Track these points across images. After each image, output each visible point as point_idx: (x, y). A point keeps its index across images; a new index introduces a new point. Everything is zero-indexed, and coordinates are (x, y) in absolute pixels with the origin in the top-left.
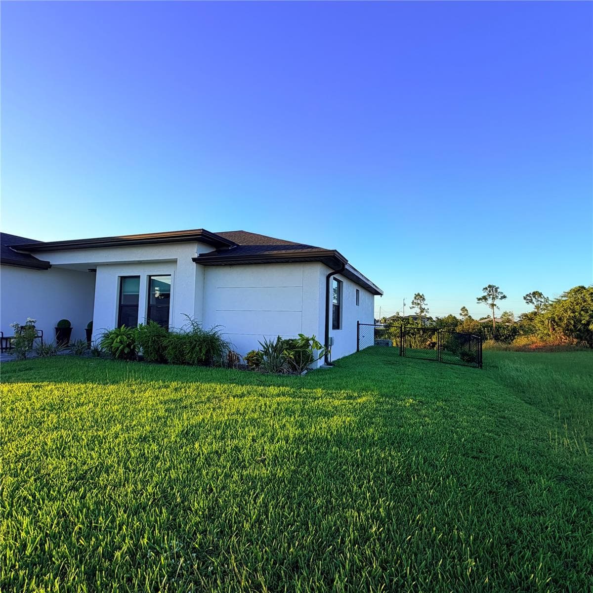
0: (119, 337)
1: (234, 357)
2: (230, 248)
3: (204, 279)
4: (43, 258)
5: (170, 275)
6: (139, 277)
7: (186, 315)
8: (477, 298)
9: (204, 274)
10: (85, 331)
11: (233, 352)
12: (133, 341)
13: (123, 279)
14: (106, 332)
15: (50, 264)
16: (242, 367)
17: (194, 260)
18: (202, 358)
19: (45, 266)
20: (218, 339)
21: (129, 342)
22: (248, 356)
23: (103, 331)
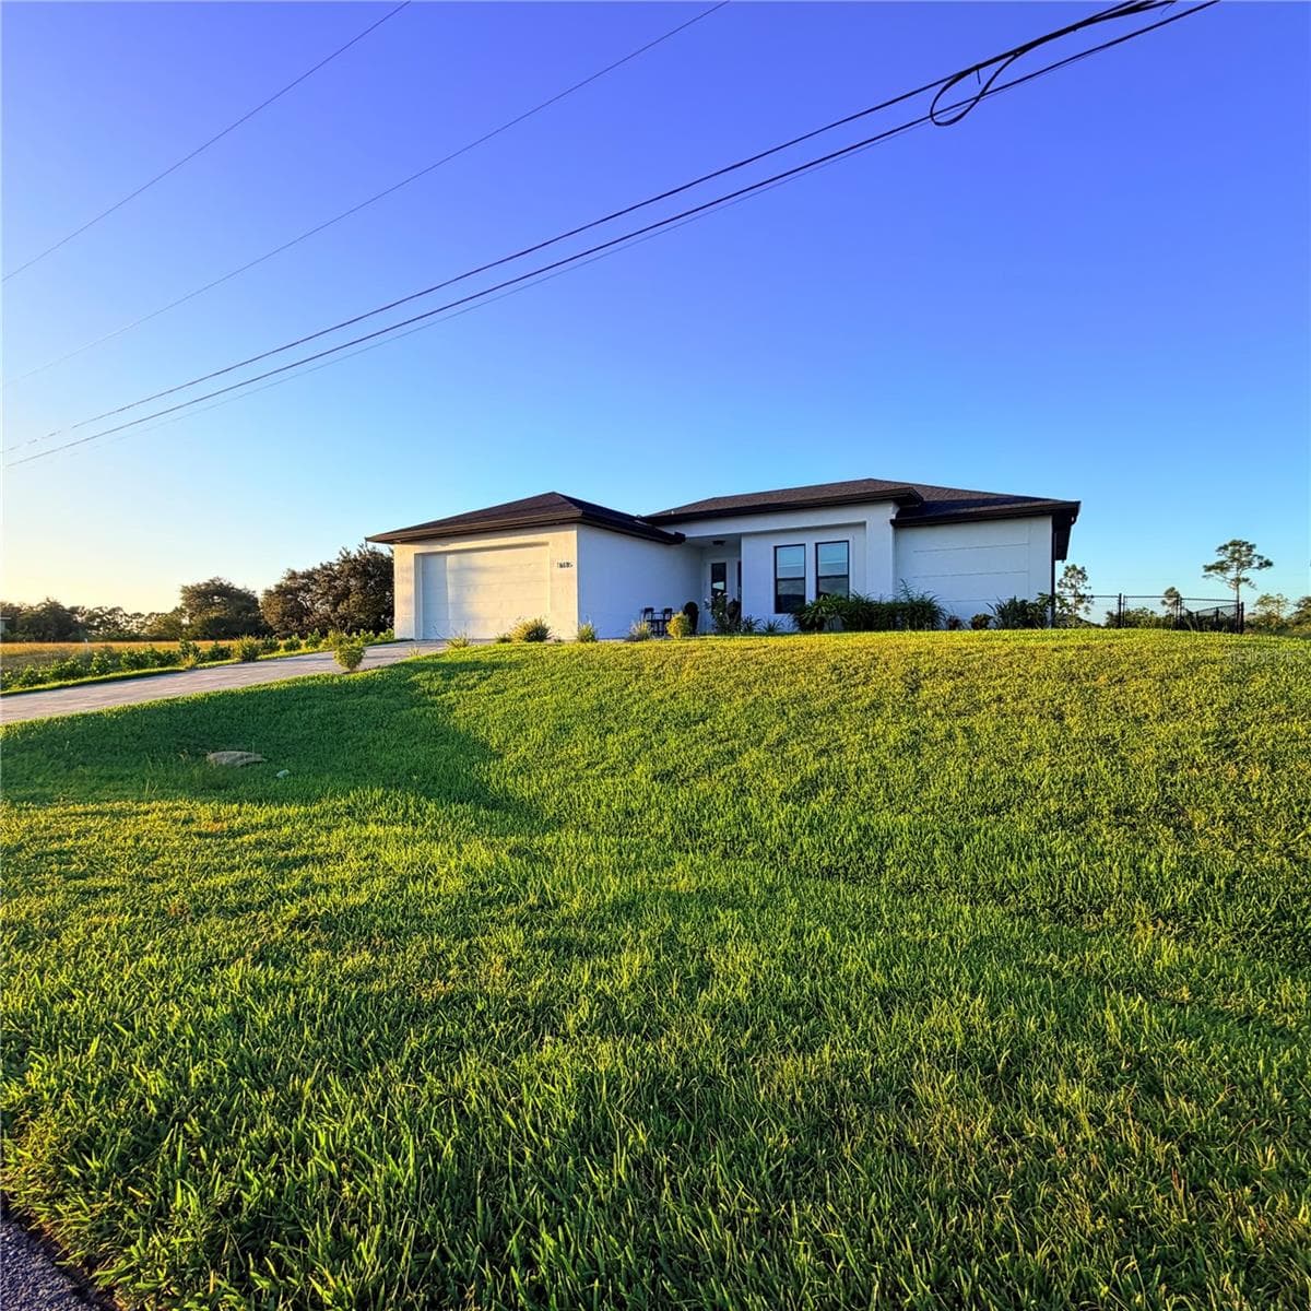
5: (847, 541)
6: (801, 545)
8: (1205, 566)
13: (776, 549)
15: (686, 537)
17: (892, 522)
19: (677, 540)
22: (973, 620)
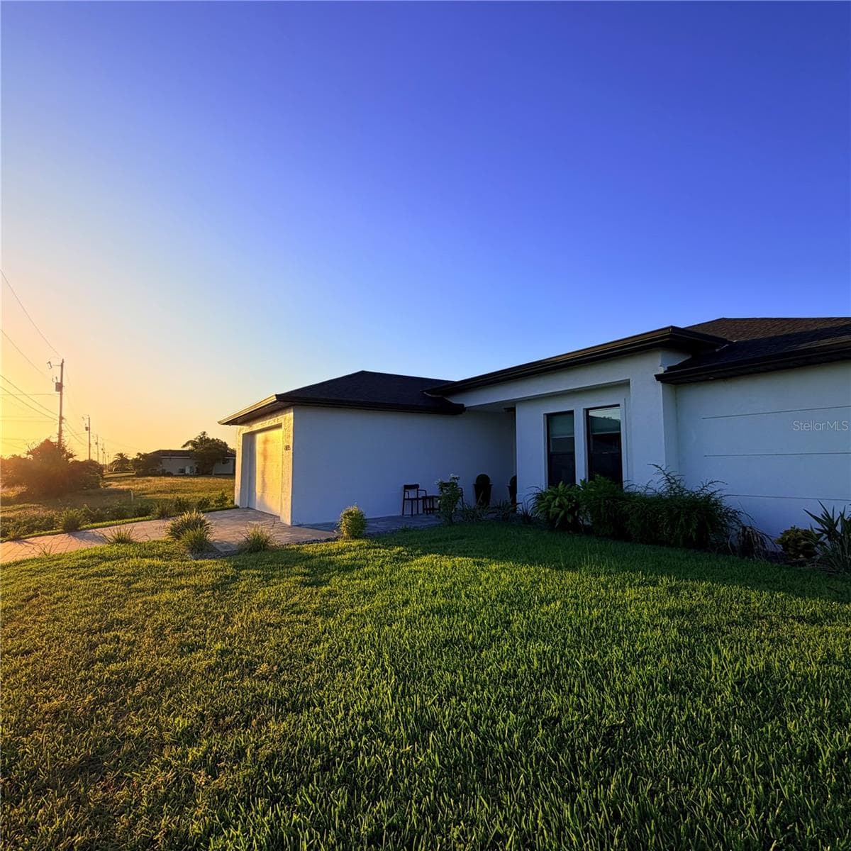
0: (557, 499)
1: (755, 538)
2: (717, 350)
3: (677, 406)
4: (455, 400)
5: (618, 405)
6: (571, 412)
7: (657, 466)
9: (676, 399)
10: (508, 488)
11: (750, 528)
12: (577, 506)
13: (550, 417)
14: (538, 491)
15: (465, 406)
16: (772, 557)
17: (659, 377)
18: (691, 536)
19: (459, 410)
20: (715, 504)
21: (572, 507)
22: (782, 538)
23: (535, 490)
